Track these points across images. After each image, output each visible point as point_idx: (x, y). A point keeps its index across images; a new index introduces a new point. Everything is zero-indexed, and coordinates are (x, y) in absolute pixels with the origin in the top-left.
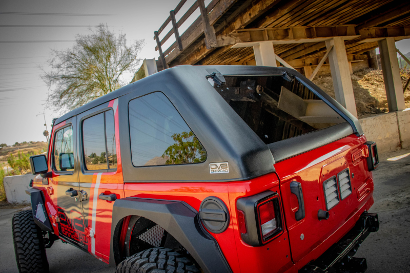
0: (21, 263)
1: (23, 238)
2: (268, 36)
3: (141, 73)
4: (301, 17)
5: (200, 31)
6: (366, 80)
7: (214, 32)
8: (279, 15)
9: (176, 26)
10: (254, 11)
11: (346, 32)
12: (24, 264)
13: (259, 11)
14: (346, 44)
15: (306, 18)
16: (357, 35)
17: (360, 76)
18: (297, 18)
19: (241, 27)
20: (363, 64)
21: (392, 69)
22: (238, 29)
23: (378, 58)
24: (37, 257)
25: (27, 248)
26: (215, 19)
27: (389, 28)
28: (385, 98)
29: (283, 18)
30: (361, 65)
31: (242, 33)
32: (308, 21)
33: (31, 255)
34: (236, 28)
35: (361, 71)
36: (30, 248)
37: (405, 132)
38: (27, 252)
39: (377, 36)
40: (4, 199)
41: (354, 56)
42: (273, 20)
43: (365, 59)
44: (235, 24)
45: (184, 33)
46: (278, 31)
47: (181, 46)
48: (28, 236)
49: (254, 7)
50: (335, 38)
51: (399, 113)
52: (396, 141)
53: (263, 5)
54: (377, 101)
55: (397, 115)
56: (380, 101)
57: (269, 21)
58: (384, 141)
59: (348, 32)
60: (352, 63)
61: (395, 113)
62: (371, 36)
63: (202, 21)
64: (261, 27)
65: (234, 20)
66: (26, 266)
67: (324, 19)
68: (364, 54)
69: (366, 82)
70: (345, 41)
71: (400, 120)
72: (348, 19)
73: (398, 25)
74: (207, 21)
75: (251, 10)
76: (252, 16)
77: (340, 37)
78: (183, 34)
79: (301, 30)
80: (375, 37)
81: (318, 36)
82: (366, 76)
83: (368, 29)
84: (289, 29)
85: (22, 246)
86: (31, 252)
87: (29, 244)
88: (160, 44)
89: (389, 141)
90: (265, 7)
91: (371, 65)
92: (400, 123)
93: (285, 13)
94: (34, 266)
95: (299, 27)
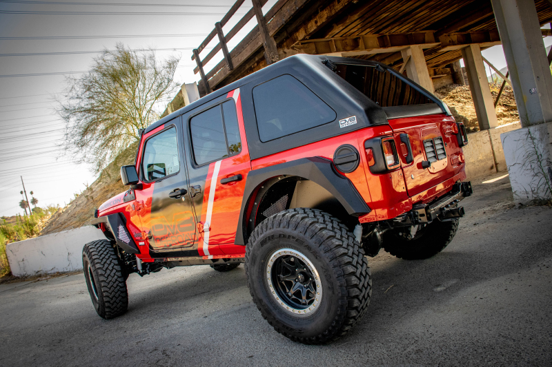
0: (104, 292)
1: (103, 265)
2: (336, 48)
3: (179, 102)
4: (373, 23)
5: (257, 44)
6: (451, 97)
7: (275, 44)
8: (348, 22)
9: (224, 41)
10: (321, 17)
11: (424, 39)
12: (107, 291)
13: (327, 18)
14: (425, 55)
15: (378, 24)
16: (436, 42)
17: (443, 94)
18: (369, 25)
19: (305, 37)
20: (446, 80)
21: (480, 80)
22: (302, 40)
23: (463, 72)
24: (120, 284)
25: (109, 275)
26: (276, 29)
27: (473, 34)
28: (474, 116)
29: (353, 26)
30: (444, 81)
31: (306, 45)
32: (381, 27)
33: (114, 283)
34: (299, 39)
35: (444, 87)
36: (112, 274)
37: (500, 152)
38: (110, 278)
39: (460, 43)
40: (7, 273)
41: (434, 70)
42: (341, 28)
43: (448, 74)
44: (297, 34)
45: (235, 48)
46: (347, 41)
47: (231, 65)
48: (108, 262)
49: (320, 14)
50: (411, 46)
51: (491, 130)
52: (491, 163)
53: (331, 11)
54: (465, 120)
55: (489, 133)
56: (470, 119)
57: (337, 29)
58: (477, 164)
59: (426, 38)
60: (433, 78)
61: (486, 131)
62: (453, 43)
63: (259, 33)
64: (327, 37)
65: (297, 30)
66: (109, 295)
67: (399, 25)
68: (447, 67)
69: (451, 99)
70: (424, 50)
71: (493, 139)
72: (425, 24)
73: (482, 30)
74: (266, 32)
75: (317, 17)
76: (319, 24)
77: (417, 45)
78: (234, 50)
79: (372, 39)
80: (458, 44)
81: (393, 45)
82: (451, 94)
83: (449, 35)
84: (359, 38)
85: (103, 273)
86: (114, 280)
87: (111, 271)
88: (201, 65)
89: (483, 164)
90: (333, 12)
91: (456, 80)
92: (494, 143)
93: (356, 19)
94: (117, 295)
95: (370, 35)
